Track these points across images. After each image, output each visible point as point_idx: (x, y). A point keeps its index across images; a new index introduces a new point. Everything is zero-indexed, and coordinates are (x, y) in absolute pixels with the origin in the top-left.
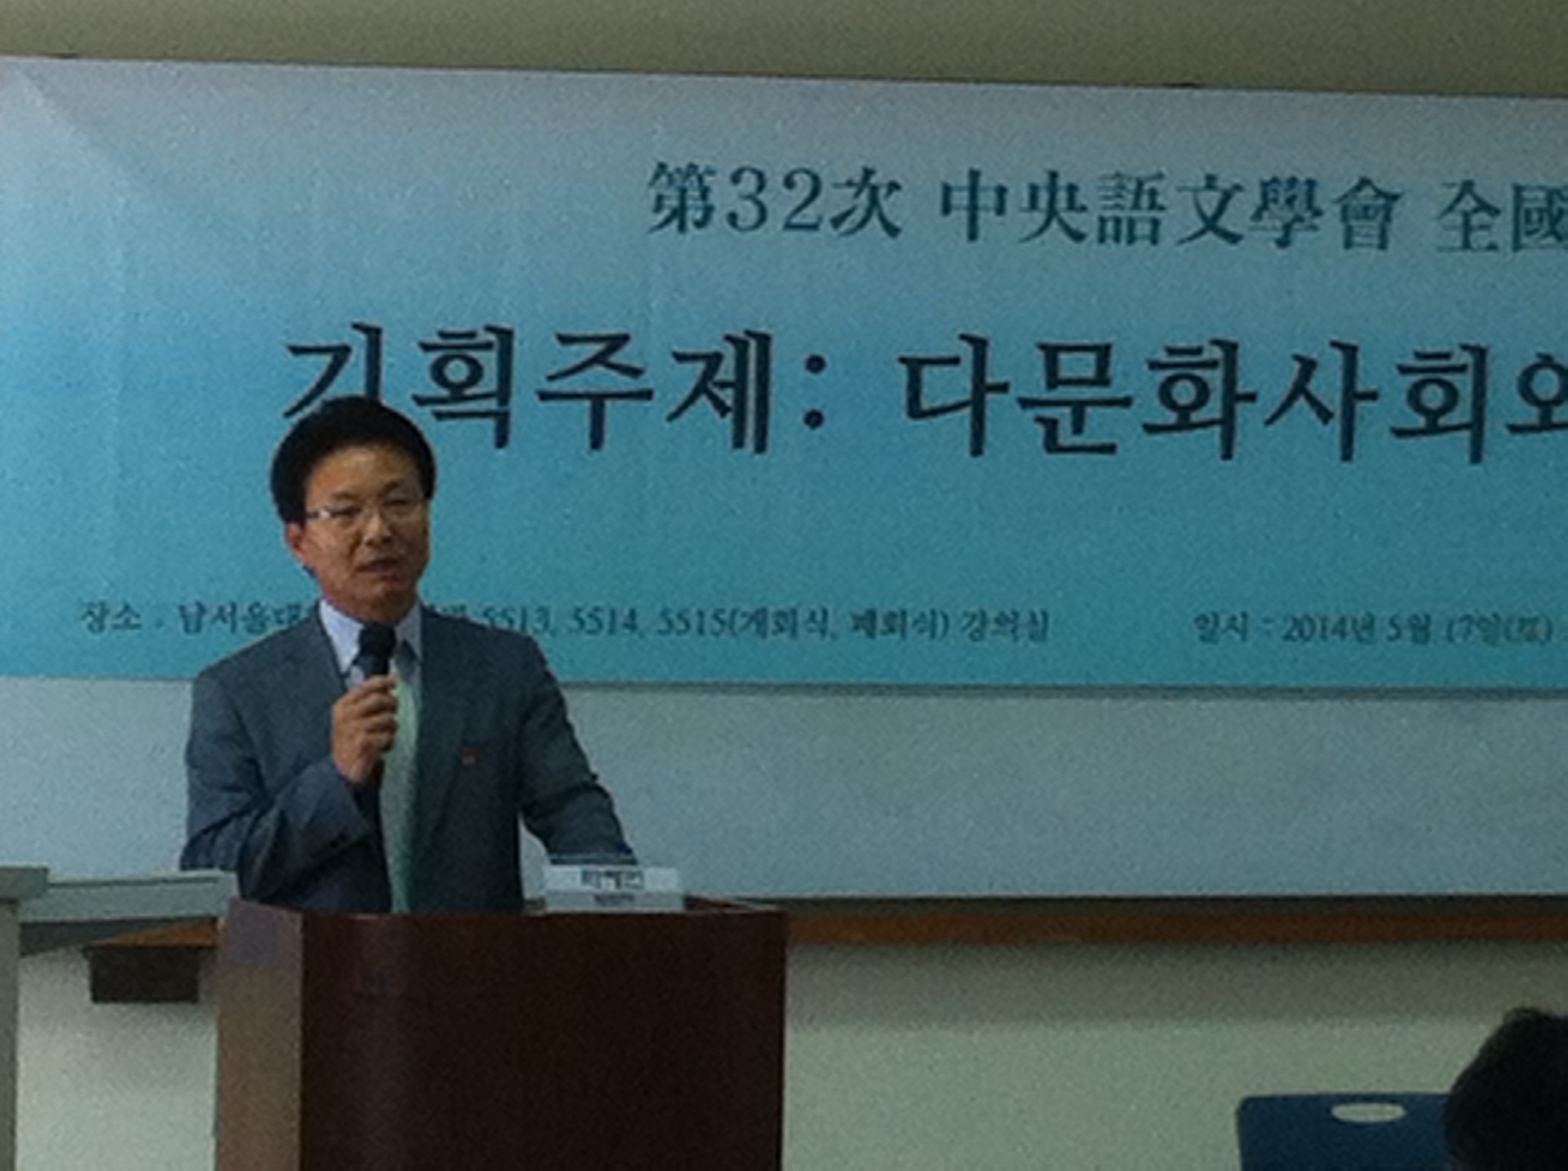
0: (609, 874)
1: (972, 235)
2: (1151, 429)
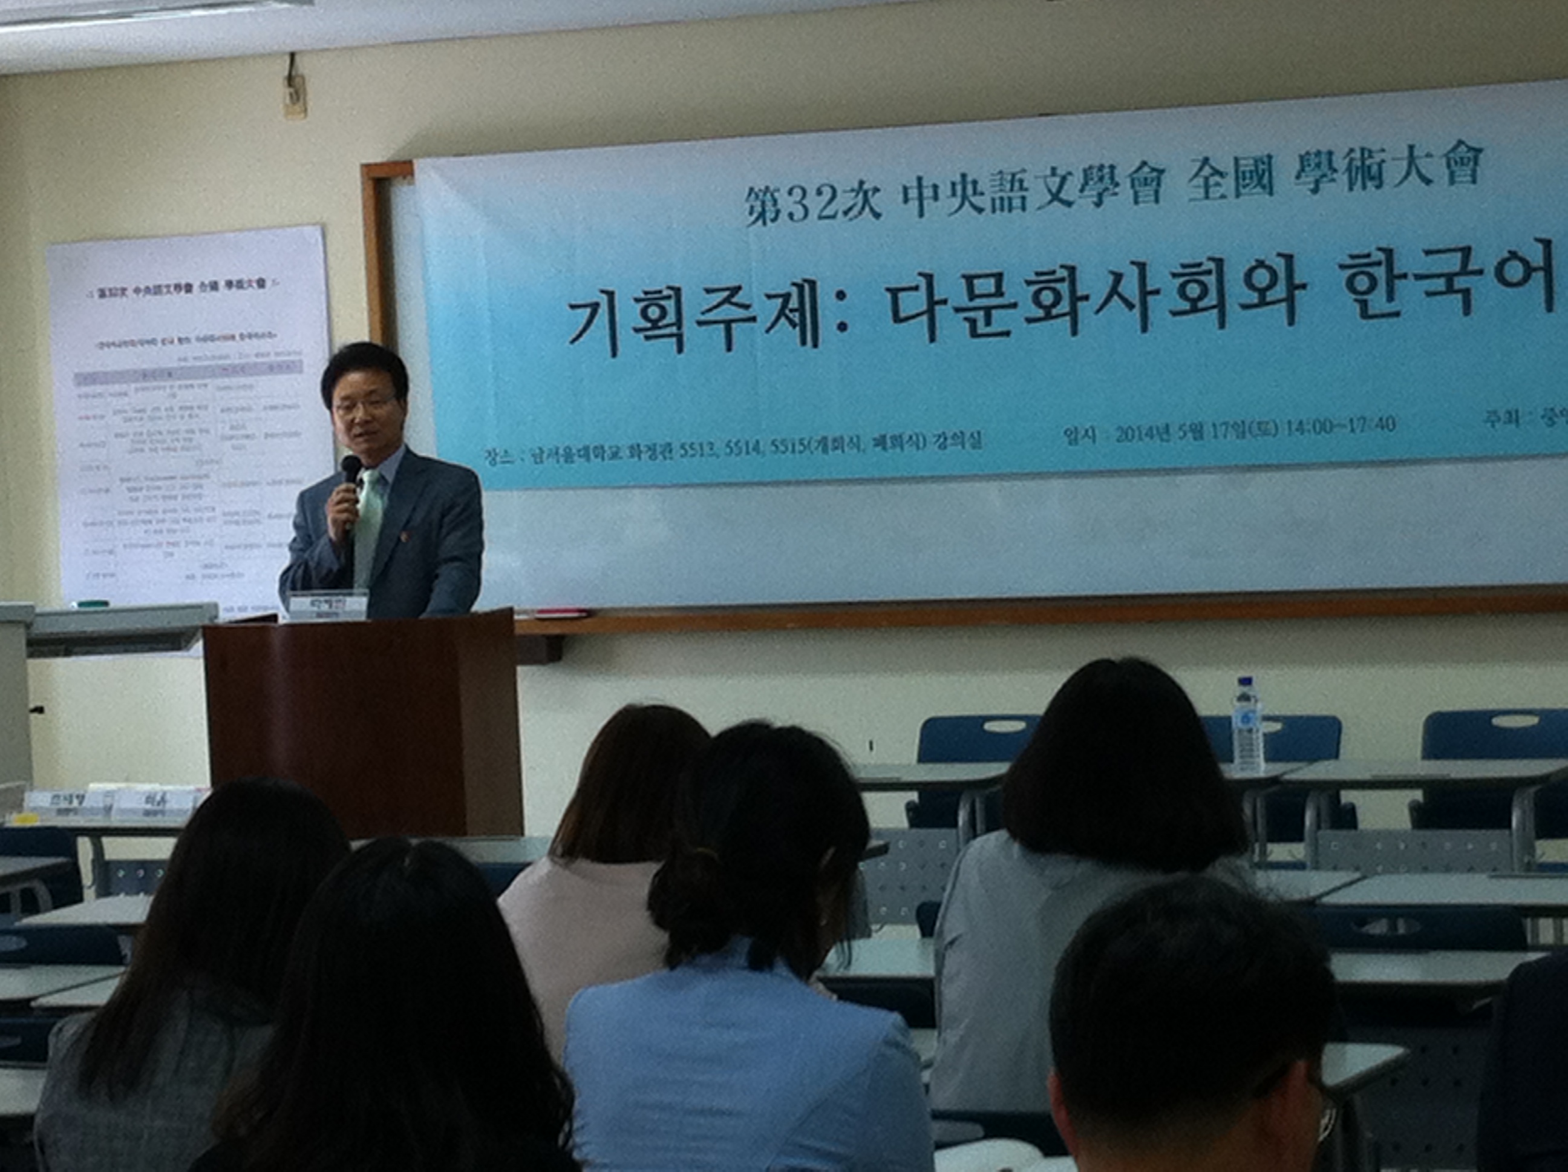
1: (921, 214)
2: (1029, 320)
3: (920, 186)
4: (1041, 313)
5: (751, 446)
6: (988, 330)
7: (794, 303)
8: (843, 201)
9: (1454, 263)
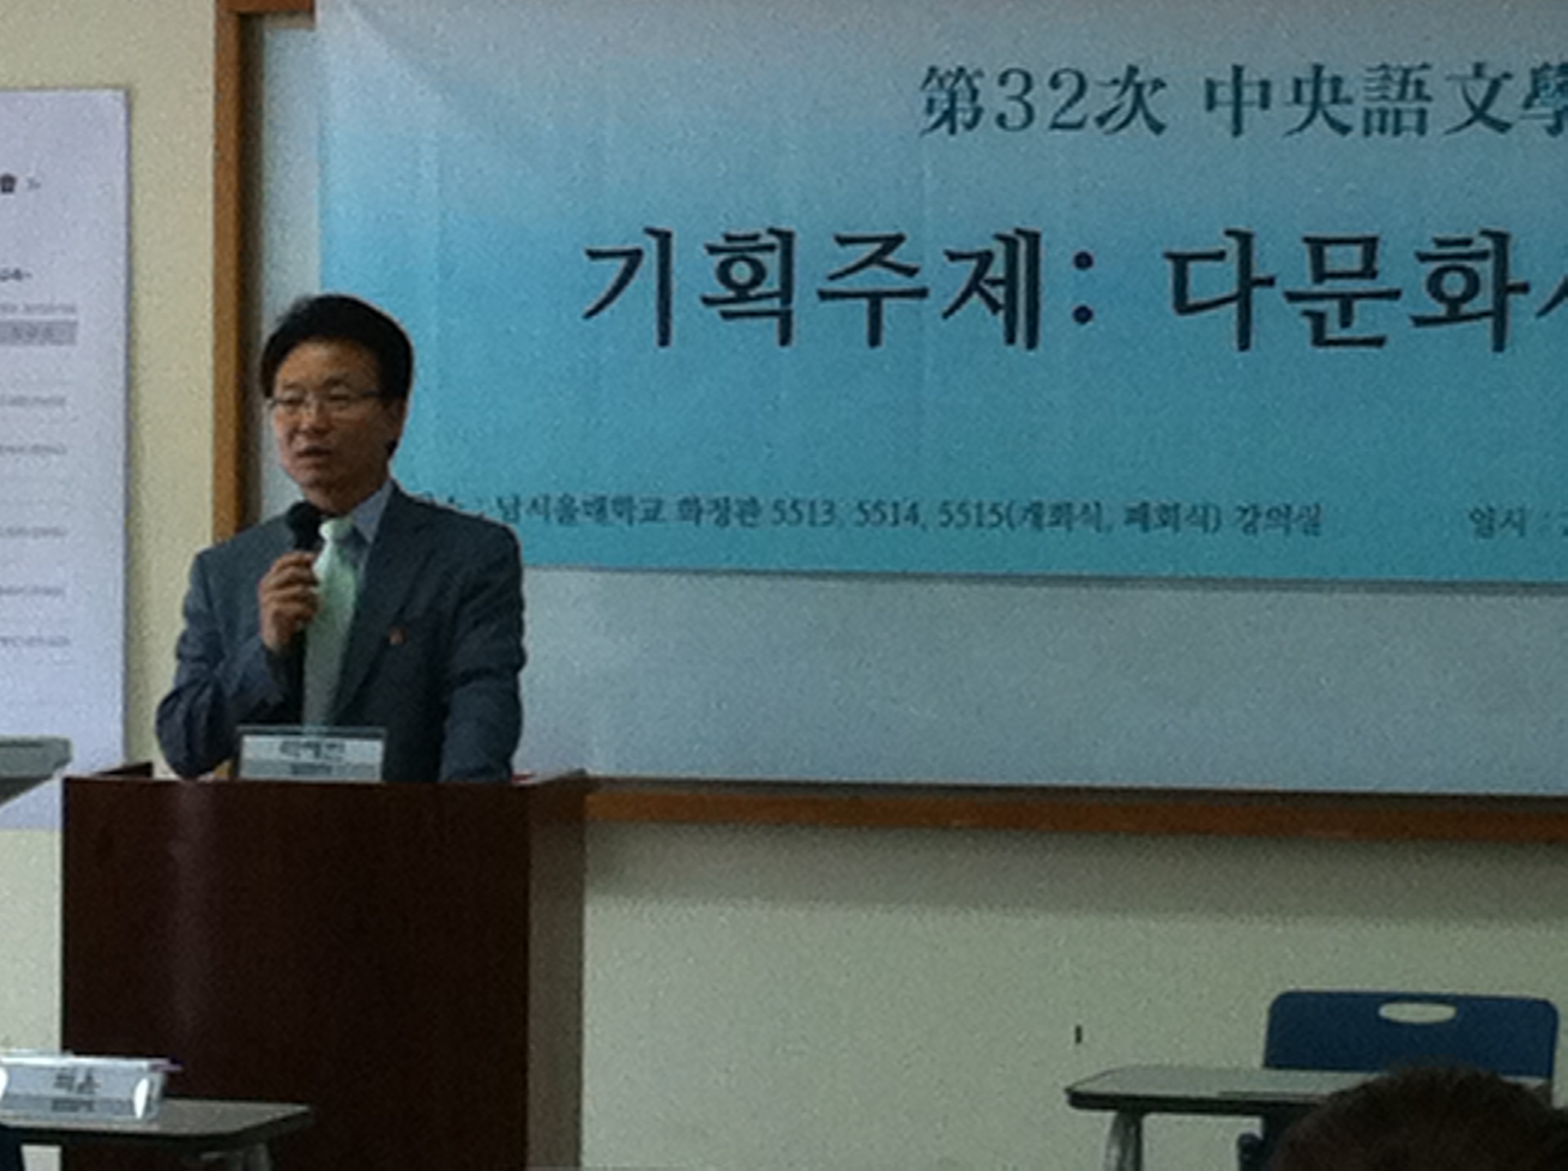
0: (308, 745)
1: (1237, 131)
2: (1421, 321)
3: (1238, 82)
4: (1441, 310)
5: (902, 512)
6: (1345, 334)
7: (997, 270)
8: (1097, 100)
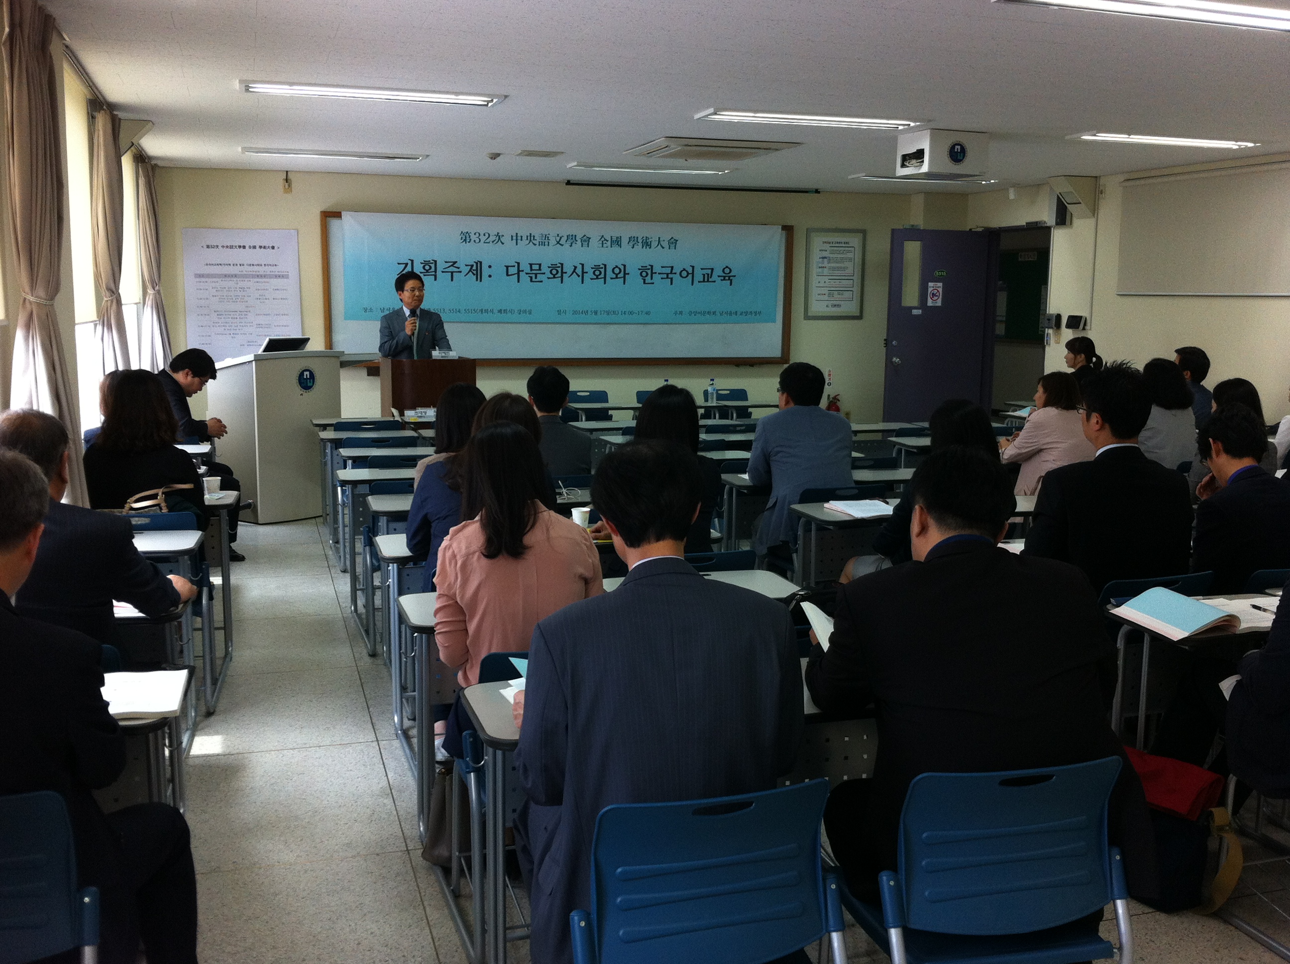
1: (517, 244)
2: (549, 278)
3: (517, 236)
4: (552, 276)
5: (458, 310)
6: (536, 280)
7: (474, 268)
8: (492, 238)
9: (668, 270)
